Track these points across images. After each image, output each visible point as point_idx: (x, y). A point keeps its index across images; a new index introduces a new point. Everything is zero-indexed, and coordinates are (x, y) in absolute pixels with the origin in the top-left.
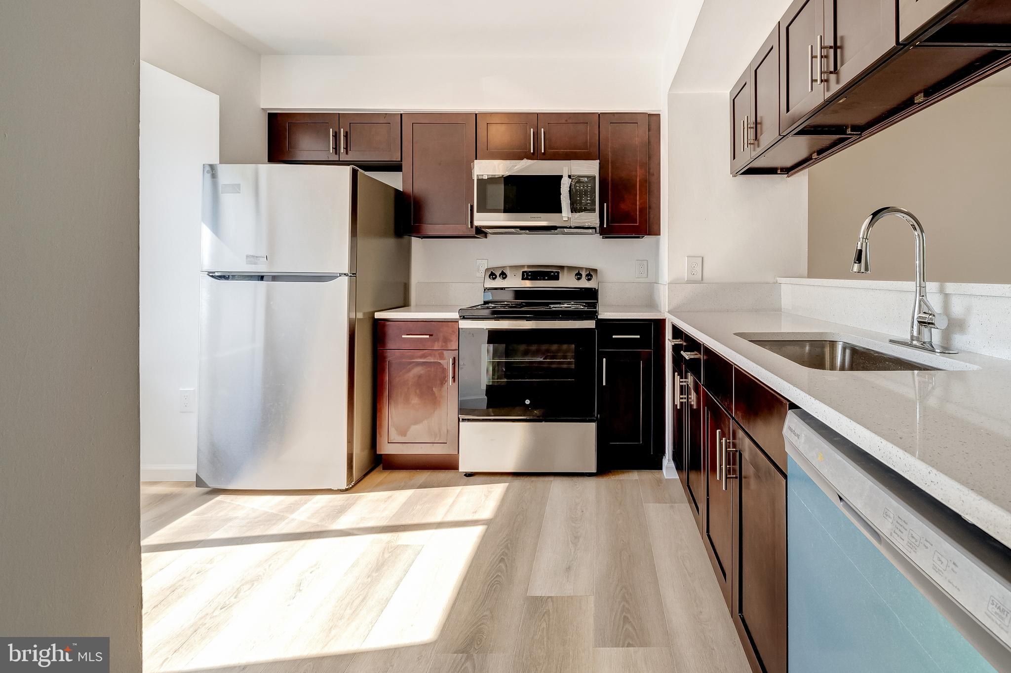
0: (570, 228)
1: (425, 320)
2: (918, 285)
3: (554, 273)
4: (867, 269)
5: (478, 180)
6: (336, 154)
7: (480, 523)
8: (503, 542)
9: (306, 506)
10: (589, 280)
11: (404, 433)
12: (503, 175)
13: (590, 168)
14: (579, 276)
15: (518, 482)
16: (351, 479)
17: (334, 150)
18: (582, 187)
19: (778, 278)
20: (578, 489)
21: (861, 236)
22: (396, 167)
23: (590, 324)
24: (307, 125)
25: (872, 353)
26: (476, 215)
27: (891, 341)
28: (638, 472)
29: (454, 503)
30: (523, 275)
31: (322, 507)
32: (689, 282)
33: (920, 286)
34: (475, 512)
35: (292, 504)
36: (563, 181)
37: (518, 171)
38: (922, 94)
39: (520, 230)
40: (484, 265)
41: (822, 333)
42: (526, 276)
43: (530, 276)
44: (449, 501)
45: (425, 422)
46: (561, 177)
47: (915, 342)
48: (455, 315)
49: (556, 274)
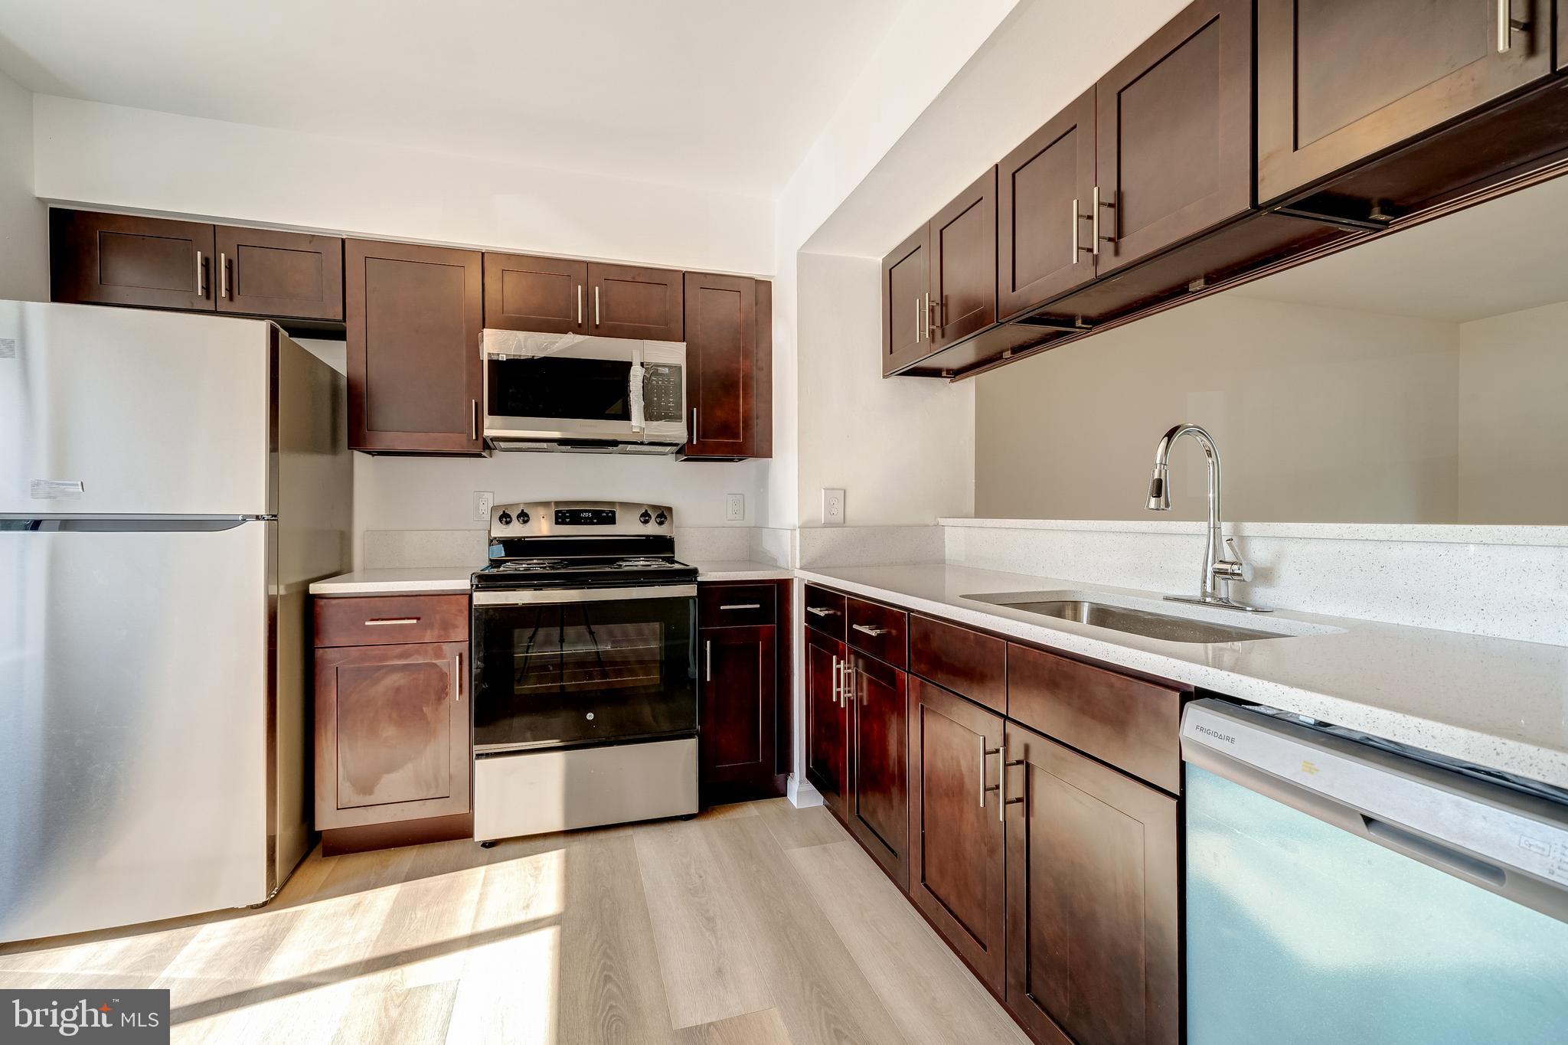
0: (642, 443)
1: (405, 594)
2: (1212, 526)
3: (607, 513)
4: (1167, 505)
5: (491, 362)
6: (208, 297)
7: (543, 923)
8: (596, 948)
9: (187, 950)
10: (661, 523)
11: (367, 788)
12: (533, 357)
13: (672, 354)
14: (647, 518)
15: (580, 846)
16: (273, 884)
17: (204, 291)
18: (660, 383)
19: (939, 519)
20: (678, 843)
21: (1158, 462)
22: (334, 332)
23: (689, 590)
24: (143, 239)
25: (1140, 614)
26: (488, 420)
27: (1167, 599)
28: (753, 803)
29: (482, 897)
30: (557, 518)
31: (224, 947)
32: (827, 525)
33: (1214, 528)
34: (528, 906)
35: (154, 951)
36: (632, 372)
37: (561, 351)
38: (1202, 281)
39: (559, 445)
40: (488, 501)
41: (1060, 591)
42: (561, 518)
43: (567, 517)
44: (472, 895)
45: (410, 766)
46: (629, 365)
47: (1208, 600)
48: (464, 584)
49: (610, 514)
